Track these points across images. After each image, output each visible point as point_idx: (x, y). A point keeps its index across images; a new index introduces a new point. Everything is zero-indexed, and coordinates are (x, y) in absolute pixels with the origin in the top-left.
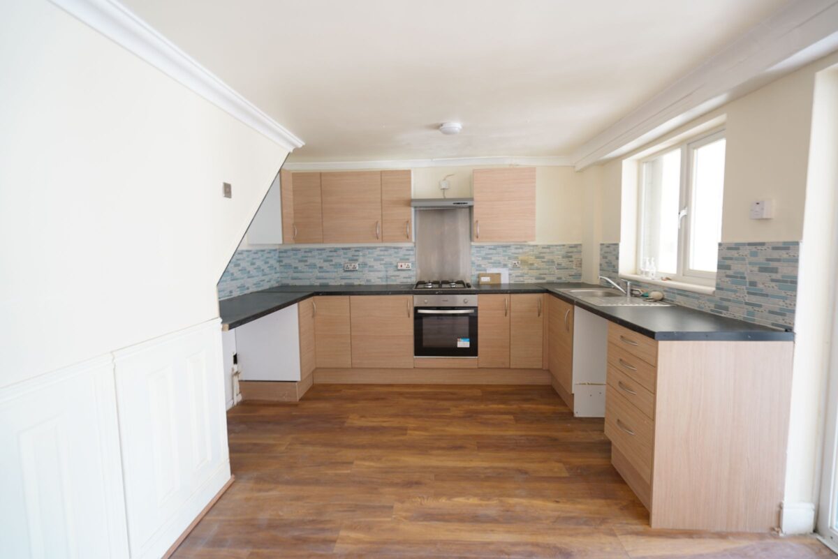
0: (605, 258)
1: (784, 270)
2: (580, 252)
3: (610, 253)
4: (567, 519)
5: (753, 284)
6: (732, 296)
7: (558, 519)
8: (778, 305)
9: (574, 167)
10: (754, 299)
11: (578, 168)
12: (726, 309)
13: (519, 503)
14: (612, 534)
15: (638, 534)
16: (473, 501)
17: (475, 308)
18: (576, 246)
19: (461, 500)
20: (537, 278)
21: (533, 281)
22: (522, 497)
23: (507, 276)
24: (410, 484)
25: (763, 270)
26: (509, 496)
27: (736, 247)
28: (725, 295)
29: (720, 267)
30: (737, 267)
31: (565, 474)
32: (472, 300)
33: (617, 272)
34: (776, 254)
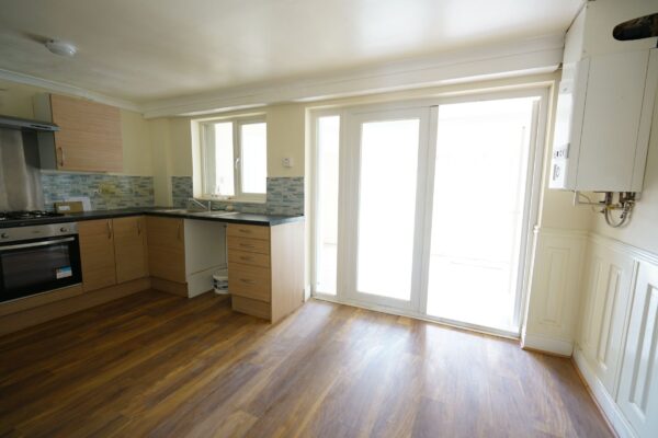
0: (177, 187)
1: (298, 189)
2: (152, 183)
3: (183, 184)
4: (240, 341)
5: (285, 197)
6: (276, 204)
7: (236, 345)
8: (296, 205)
9: (143, 115)
10: (286, 204)
11: (146, 117)
12: (272, 210)
13: (210, 351)
14: (262, 335)
15: (269, 329)
16: (181, 369)
17: (76, 236)
18: (149, 178)
19: (171, 374)
20: (119, 205)
21: (116, 207)
22: (206, 349)
23: (89, 204)
24: (115, 396)
25: (290, 190)
26: (201, 352)
27: (277, 179)
28: (272, 203)
29: (268, 189)
30: (277, 189)
31: (215, 326)
32: (71, 228)
33: (192, 196)
34: (294, 183)
